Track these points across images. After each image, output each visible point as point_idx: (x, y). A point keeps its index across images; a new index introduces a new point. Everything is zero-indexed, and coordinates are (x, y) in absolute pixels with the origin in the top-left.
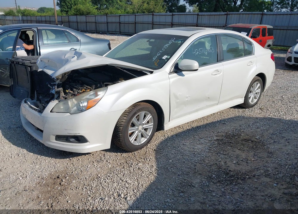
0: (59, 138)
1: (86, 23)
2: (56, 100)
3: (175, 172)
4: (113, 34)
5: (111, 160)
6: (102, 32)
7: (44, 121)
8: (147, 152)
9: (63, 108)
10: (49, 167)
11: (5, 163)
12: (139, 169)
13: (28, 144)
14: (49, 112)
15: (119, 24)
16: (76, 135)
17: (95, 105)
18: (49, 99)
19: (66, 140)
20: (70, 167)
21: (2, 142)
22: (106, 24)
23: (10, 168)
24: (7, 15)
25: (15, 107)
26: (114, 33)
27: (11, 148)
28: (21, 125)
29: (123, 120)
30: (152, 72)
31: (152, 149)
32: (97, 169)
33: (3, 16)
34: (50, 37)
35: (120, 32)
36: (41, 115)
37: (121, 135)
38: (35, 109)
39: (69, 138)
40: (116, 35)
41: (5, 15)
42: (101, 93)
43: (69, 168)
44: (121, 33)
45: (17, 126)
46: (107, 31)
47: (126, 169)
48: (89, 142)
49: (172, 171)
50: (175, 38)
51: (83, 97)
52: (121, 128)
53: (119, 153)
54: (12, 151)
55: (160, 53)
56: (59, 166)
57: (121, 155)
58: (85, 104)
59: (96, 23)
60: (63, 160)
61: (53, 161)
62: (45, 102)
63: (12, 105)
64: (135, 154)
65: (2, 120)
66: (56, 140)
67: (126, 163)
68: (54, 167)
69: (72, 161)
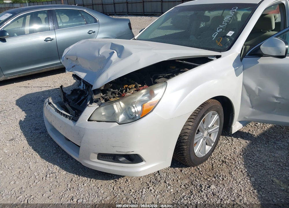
0: (102, 156)
1: (93, 5)
2: (95, 104)
3: (267, 198)
4: (121, 15)
5: (170, 181)
6: (110, 14)
7: (80, 133)
8: (214, 166)
9: (105, 115)
10: (90, 194)
11: (32, 189)
12: (213, 194)
13: (56, 157)
14: (87, 121)
15: (126, 4)
16: (128, 153)
17: (152, 111)
18: (77, 96)
19: (112, 159)
20: (119, 194)
21: (25, 156)
22: (113, 5)
23: (39, 197)
24: (14, 3)
25: (34, 105)
26: (122, 13)
27: (37, 164)
28: (44, 130)
29: (189, 126)
30: (218, 57)
31: (219, 160)
32: (156, 196)
33: (11, 4)
34: (63, 21)
35: (128, 12)
36: (75, 125)
37: (185, 147)
38: (64, 115)
39: (118, 157)
40: (124, 15)
41: (12, 3)
42: (159, 91)
43: (118, 196)
44: (129, 14)
45: (40, 131)
46: (114, 12)
47: (196, 195)
48: (145, 161)
49: (262, 197)
50: (237, 8)
51: (135, 98)
52: (186, 138)
53: (177, 168)
54: (38, 169)
55: (221, 28)
56: (103, 192)
57: (181, 171)
58: (139, 108)
59: (102, 4)
60: (106, 181)
61: (94, 185)
62: (73, 101)
63: (31, 102)
64: (199, 169)
65: (22, 123)
66: (98, 158)
67: (192, 184)
68: (96, 194)
69: (119, 183)
